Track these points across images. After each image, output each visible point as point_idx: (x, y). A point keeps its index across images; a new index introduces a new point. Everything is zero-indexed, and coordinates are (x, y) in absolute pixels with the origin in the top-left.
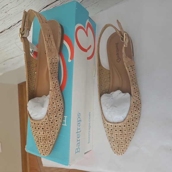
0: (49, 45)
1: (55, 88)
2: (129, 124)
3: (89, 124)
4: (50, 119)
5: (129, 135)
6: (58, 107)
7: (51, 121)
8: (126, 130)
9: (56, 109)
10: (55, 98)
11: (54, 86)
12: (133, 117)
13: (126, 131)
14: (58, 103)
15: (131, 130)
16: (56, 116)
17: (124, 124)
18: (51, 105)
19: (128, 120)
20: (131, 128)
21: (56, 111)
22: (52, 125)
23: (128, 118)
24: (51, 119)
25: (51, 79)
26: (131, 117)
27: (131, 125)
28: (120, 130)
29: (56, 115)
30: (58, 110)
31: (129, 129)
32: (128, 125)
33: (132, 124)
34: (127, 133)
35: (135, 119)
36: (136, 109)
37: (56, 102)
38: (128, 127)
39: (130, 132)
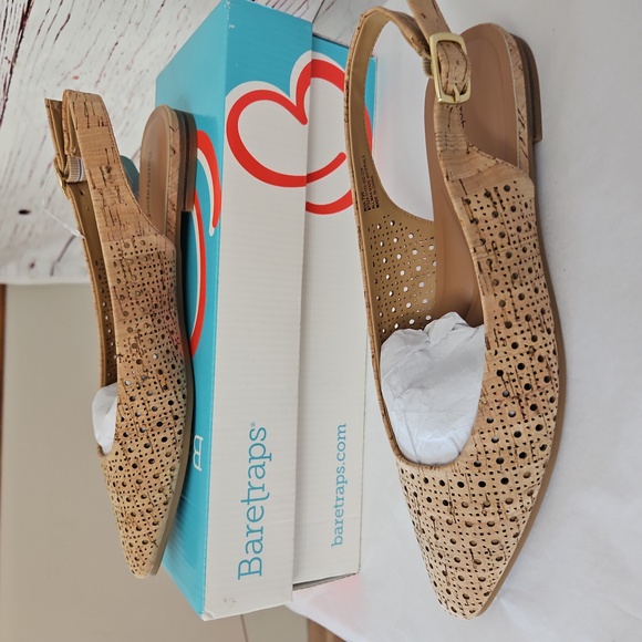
0: (109, 202)
1: (134, 346)
2: (481, 478)
3: (341, 470)
4: (129, 455)
5: (486, 529)
6: (152, 414)
7: (132, 461)
8: (472, 506)
9: (146, 421)
10: (140, 381)
11: (133, 341)
12: (502, 443)
13: (471, 509)
14: (151, 398)
15: (493, 508)
16: (146, 446)
17: (458, 474)
18: (126, 407)
19: (474, 459)
20: (492, 498)
21: (148, 427)
22: (137, 474)
23: (471, 449)
24: (132, 455)
25: (118, 316)
26: (490, 446)
27: (494, 483)
28: (445, 503)
29: (146, 441)
30: (154, 425)
31: (482, 500)
32: (477, 480)
33: (499, 477)
34: (473, 520)
35: (512, 458)
36: (515, 408)
37: (144, 395)
38: (478, 490)
39: (490, 518)
